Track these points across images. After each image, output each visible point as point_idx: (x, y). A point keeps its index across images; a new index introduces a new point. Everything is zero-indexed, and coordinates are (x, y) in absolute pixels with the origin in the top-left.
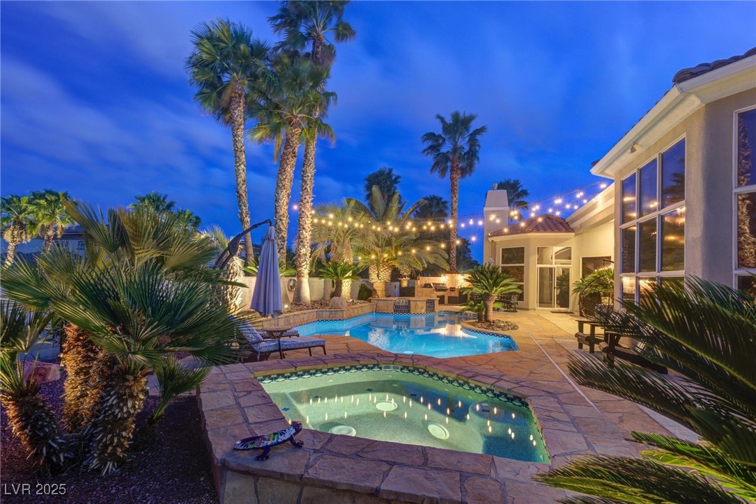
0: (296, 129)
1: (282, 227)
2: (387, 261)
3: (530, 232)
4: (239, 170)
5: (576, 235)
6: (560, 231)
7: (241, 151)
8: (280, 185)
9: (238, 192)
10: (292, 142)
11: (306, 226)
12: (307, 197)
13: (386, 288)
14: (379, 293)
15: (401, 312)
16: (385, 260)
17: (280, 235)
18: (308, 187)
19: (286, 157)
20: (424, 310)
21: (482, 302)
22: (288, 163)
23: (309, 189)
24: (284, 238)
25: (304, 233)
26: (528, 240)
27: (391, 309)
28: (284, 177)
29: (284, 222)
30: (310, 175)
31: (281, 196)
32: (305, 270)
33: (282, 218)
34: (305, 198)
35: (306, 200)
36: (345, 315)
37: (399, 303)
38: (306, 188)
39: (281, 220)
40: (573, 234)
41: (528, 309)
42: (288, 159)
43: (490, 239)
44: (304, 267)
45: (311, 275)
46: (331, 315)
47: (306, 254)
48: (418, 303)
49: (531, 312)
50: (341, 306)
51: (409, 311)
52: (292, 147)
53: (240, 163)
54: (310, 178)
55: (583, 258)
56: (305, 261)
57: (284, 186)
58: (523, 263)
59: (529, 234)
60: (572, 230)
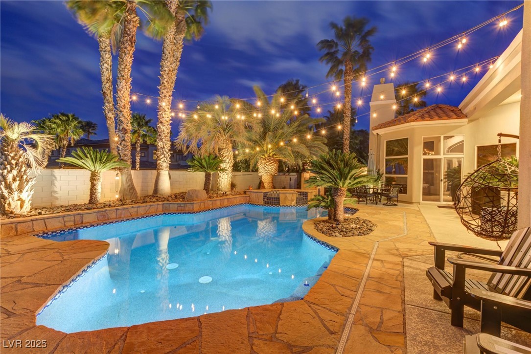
0: (132, 16)
1: (122, 119)
2: (273, 156)
3: (414, 121)
4: (103, 69)
5: (470, 121)
6: (449, 117)
7: (105, 51)
8: (119, 75)
9: (102, 91)
10: (129, 30)
11: (163, 120)
12: (164, 91)
13: (273, 180)
14: (266, 185)
15: (272, 204)
16: (271, 155)
17: (121, 127)
18: (164, 81)
19: (123, 46)
20: (294, 203)
21: (330, 198)
22: (127, 52)
23: (166, 84)
24: (126, 130)
25: (161, 127)
26: (412, 130)
27: (261, 201)
28: (123, 67)
29: (125, 114)
30: (166, 69)
31: (120, 87)
32: (164, 162)
33: (122, 110)
34: (163, 93)
35: (163, 95)
36: (196, 207)
37: (271, 195)
38: (163, 83)
39: (121, 111)
40: (466, 120)
41: (411, 203)
42: (126, 48)
43: (375, 132)
44: (162, 160)
45: (172, 167)
46: (180, 208)
47: (164, 147)
48: (287, 195)
49: (414, 207)
50: (195, 198)
51: (279, 204)
52: (129, 35)
53: (104, 62)
54: (167, 72)
55: (478, 148)
56: (163, 153)
57: (123, 76)
58: (407, 155)
59: (412, 124)
60: (466, 116)
